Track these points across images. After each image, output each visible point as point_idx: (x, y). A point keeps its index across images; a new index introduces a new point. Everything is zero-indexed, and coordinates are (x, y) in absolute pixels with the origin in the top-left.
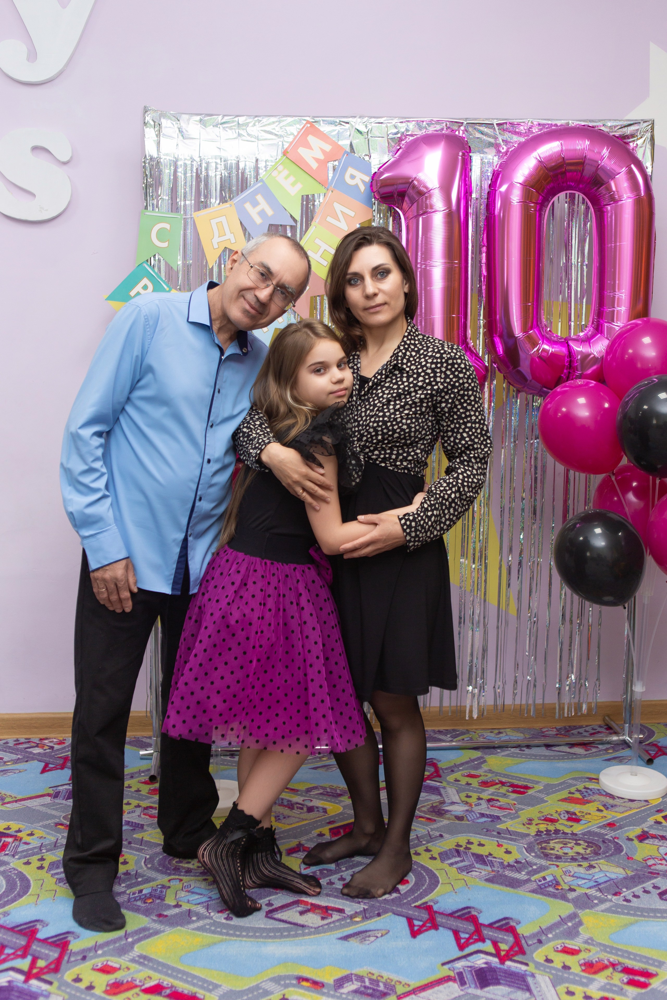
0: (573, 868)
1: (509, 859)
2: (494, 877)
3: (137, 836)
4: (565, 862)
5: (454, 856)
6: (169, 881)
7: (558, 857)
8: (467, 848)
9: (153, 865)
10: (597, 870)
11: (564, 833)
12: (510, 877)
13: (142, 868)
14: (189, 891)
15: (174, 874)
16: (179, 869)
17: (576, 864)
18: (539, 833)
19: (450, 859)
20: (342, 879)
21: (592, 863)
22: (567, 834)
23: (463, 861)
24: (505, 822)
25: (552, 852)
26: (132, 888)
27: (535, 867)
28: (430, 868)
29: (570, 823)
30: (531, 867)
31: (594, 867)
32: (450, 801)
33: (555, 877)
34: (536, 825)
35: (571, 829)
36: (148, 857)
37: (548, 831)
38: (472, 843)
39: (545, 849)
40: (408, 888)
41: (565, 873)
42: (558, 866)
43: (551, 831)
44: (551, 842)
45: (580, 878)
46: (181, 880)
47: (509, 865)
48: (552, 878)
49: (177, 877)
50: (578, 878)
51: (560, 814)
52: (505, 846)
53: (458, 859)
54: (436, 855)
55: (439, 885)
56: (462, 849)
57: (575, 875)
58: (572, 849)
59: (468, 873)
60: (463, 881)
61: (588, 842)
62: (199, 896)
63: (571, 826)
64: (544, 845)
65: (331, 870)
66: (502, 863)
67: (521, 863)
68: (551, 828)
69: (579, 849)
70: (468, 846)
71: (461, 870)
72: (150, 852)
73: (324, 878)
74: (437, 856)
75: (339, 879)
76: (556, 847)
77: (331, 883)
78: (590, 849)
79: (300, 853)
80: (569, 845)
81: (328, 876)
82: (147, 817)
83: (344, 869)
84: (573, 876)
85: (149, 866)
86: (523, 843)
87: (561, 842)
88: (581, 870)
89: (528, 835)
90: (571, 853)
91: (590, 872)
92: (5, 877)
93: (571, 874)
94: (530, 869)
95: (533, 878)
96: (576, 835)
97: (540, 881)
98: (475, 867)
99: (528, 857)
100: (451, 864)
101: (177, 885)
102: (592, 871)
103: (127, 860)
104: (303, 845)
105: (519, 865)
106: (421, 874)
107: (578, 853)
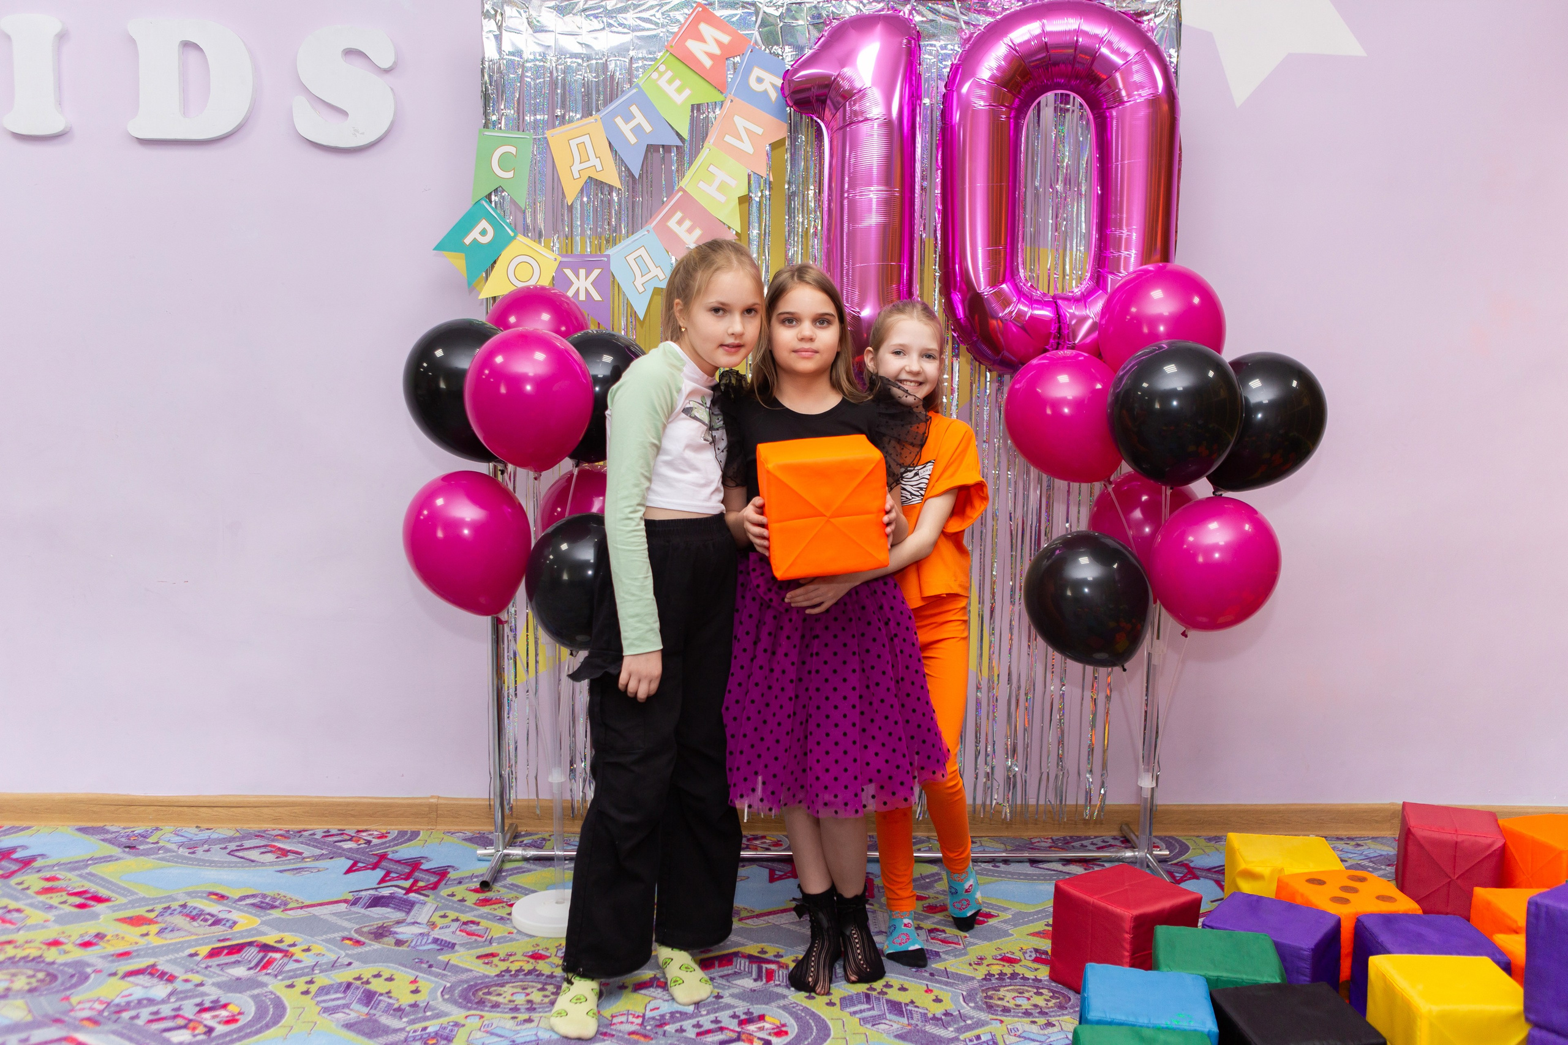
0: (1024, 1025)
1: (937, 1010)
2: (909, 1032)
3: (443, 958)
4: (1014, 1016)
5: (860, 1003)
6: (466, 1017)
7: (1006, 1010)
8: (882, 993)
9: (452, 995)
10: (1055, 1029)
11: (1024, 978)
12: (931, 1034)
13: (435, 999)
14: (487, 1032)
15: (475, 1009)
16: (484, 1002)
17: (1031, 1019)
18: (989, 976)
19: (854, 1005)
20: (698, 1025)
21: (1052, 1020)
22: (1028, 979)
23: (872, 1009)
24: (945, 960)
25: (999, 1002)
26: (414, 1023)
27: (969, 1022)
28: (823, 1016)
29: (1036, 965)
30: (965, 1021)
31: (1054, 1025)
32: (876, 930)
33: (993, 1036)
34: (988, 965)
35: (1035, 973)
36: (448, 985)
37: (1002, 975)
38: (891, 986)
39: (991, 998)
40: (785, 1042)
41: (1009, 1032)
42: (1002, 1022)
43: (1006, 974)
44: (1002, 989)
45: (1029, 1039)
46: (482, 1017)
47: (934, 1018)
48: (989, 1037)
49: (478, 1012)
50: (1025, 1038)
51: (1024, 953)
52: (936, 992)
53: (866, 1006)
54: (836, 1000)
55: (829, 1041)
56: (874, 993)
57: (1024, 1035)
58: (1029, 999)
59: (873, 1025)
60: (864, 1036)
61: (1054, 992)
62: (500, 1039)
63: (1036, 970)
64: (990, 993)
65: (686, 1013)
66: (925, 1014)
67: (952, 1015)
68: (1008, 970)
69: (1040, 1001)
70: (885, 990)
71: (865, 1021)
72: (453, 979)
73: (674, 1023)
74: (838, 1002)
75: (694, 1026)
76: (1007, 996)
77: (681, 1030)
78: (1054, 1001)
79: (652, 989)
80: (1026, 995)
81: (680, 1021)
82: (464, 934)
83: (705, 1013)
84: (1019, 1036)
85: (447, 997)
86: (963, 989)
87: (1016, 991)
88: (1034, 1028)
89: (973, 978)
90: (1026, 1005)
91: (1046, 1032)
92: (256, 1003)
93: (1018, 1033)
94: (963, 1024)
95: (962, 1037)
96: (1040, 981)
97: (971, 1041)
98: (886, 1019)
99: (964, 1008)
100: (855, 1013)
101: (474, 1023)
102: (1050, 1030)
103: (420, 989)
104: (658, 979)
105: (949, 1018)
106: (808, 1023)
107: (1036, 1006)
